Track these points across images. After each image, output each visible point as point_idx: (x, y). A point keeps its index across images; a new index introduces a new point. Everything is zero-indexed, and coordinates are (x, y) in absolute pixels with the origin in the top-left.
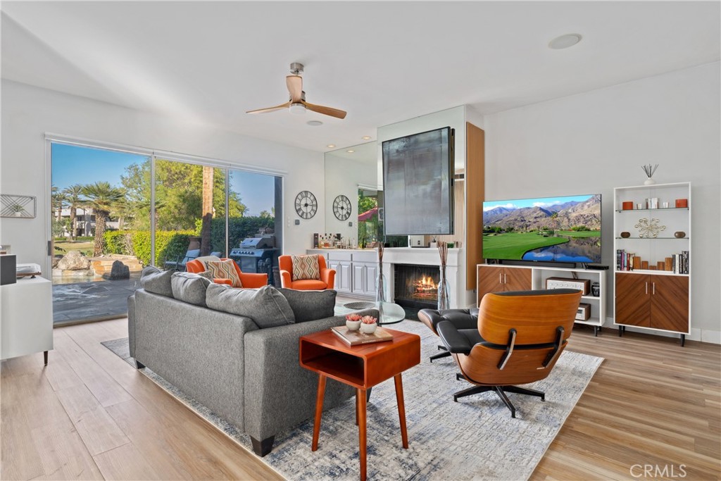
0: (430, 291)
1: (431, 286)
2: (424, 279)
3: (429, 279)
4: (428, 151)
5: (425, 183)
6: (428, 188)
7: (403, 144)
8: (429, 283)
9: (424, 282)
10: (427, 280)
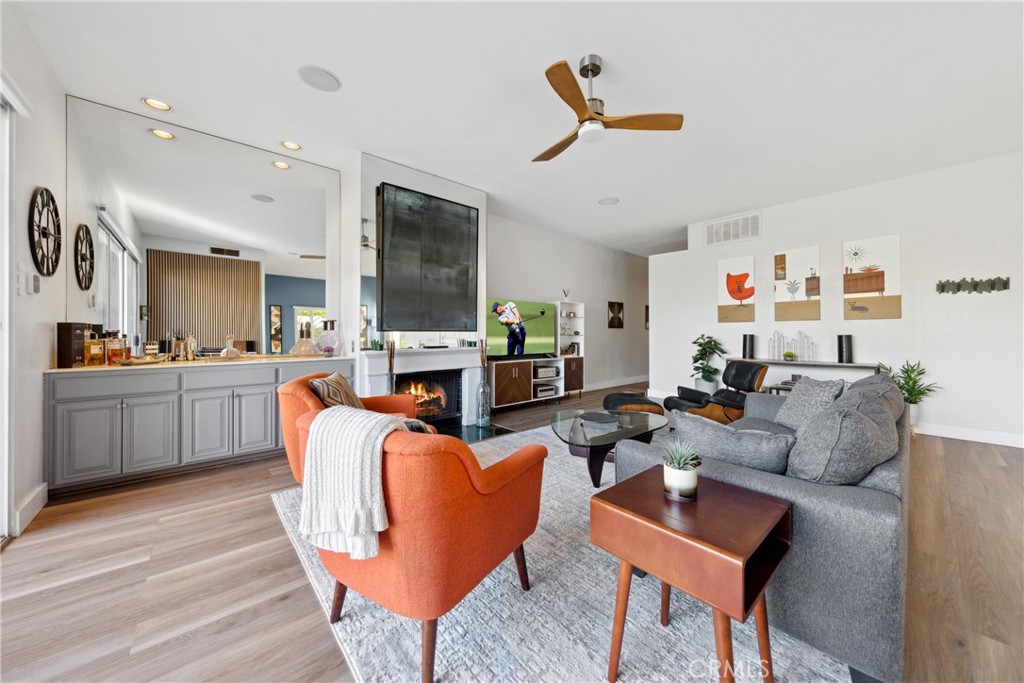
0: (422, 403)
1: (422, 397)
2: (413, 387)
3: (420, 386)
4: (454, 226)
5: (449, 266)
6: (453, 273)
7: (420, 203)
8: (419, 392)
9: (413, 391)
10: (416, 389)
